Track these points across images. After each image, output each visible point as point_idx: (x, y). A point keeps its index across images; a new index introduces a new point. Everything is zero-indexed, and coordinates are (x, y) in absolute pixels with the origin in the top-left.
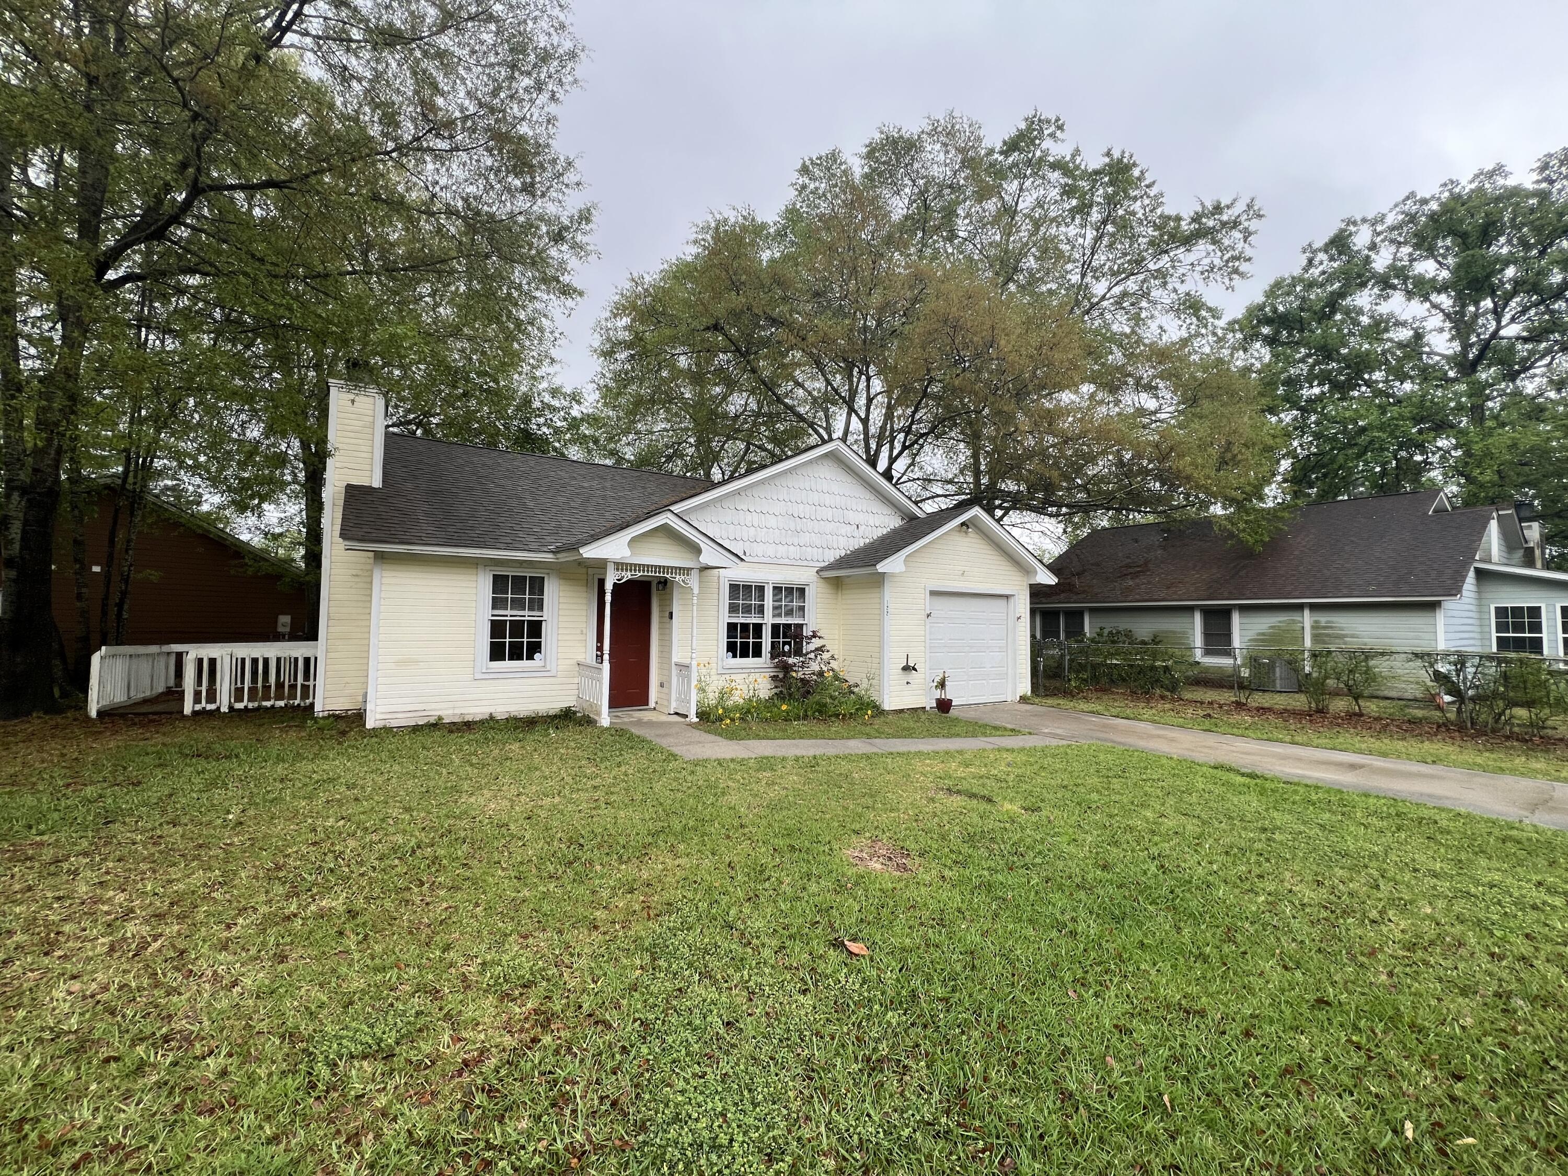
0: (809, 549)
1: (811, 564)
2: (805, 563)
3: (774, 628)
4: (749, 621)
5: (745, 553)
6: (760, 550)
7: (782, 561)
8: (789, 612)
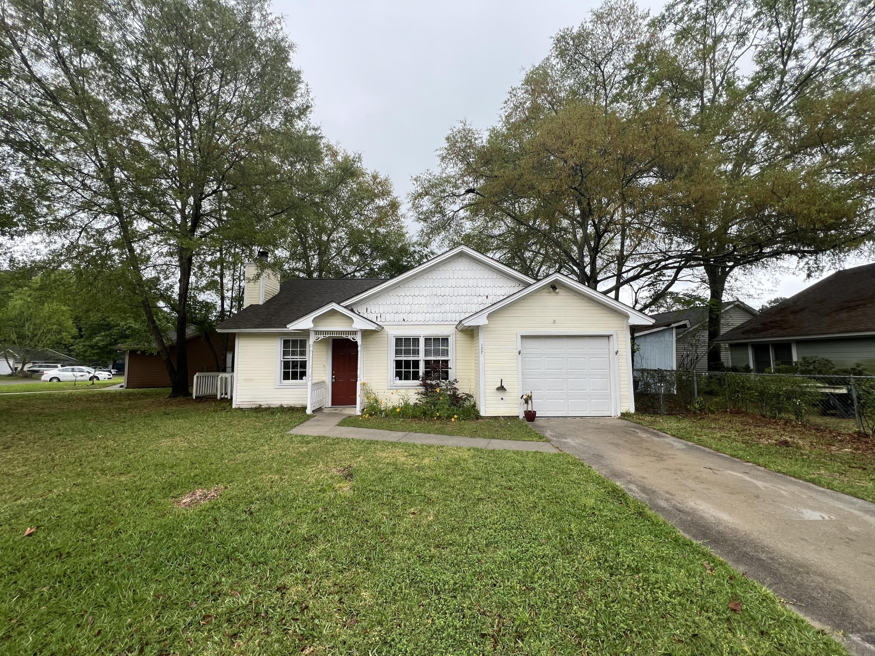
1: (449, 323)
3: (427, 362)
4: (409, 359)
5: (404, 320)
6: (414, 317)
7: (430, 323)
8: (437, 353)
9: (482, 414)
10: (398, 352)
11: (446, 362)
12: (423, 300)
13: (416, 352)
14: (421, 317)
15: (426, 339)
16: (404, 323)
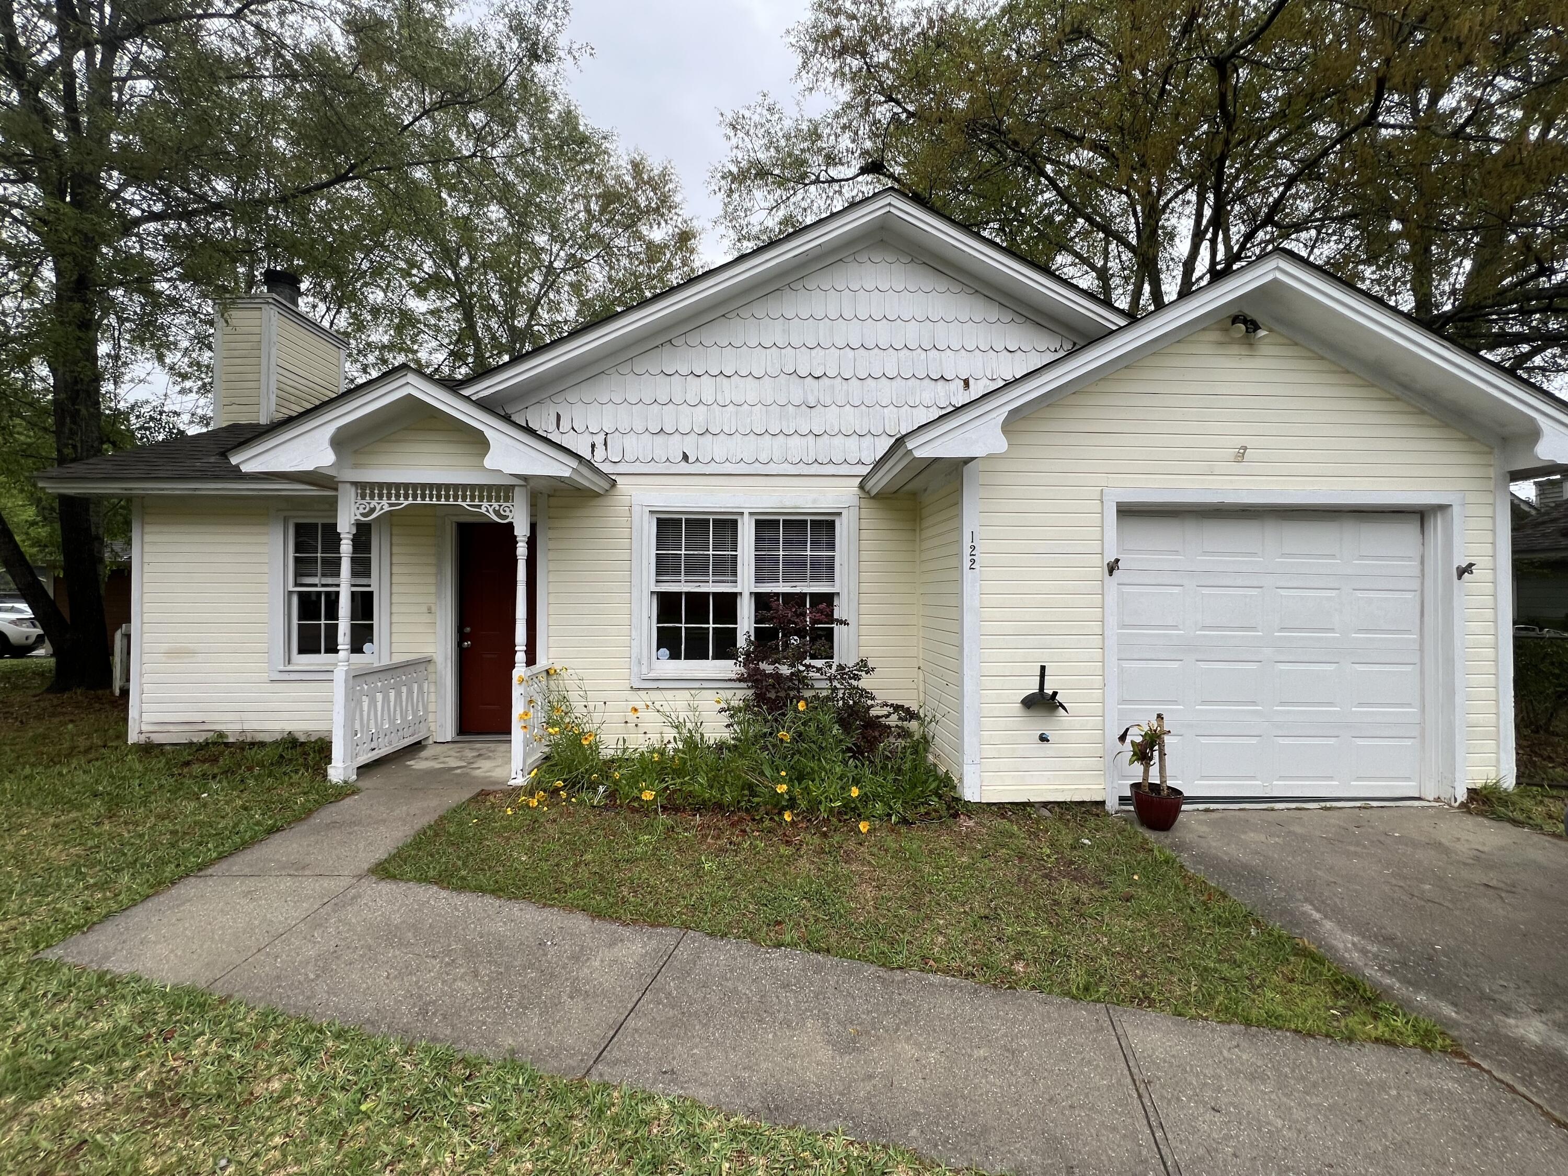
0: (839, 440)
1: (844, 470)
2: (830, 469)
3: (762, 601)
4: (704, 589)
5: (685, 457)
6: (718, 448)
7: (772, 469)
8: (795, 568)
9: (971, 792)
10: (664, 566)
11: (828, 599)
12: (749, 391)
13: (728, 567)
14: (744, 448)
15: (759, 523)
16: (684, 468)
